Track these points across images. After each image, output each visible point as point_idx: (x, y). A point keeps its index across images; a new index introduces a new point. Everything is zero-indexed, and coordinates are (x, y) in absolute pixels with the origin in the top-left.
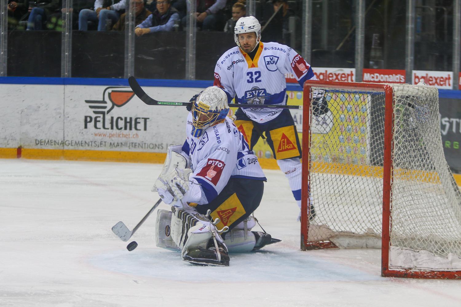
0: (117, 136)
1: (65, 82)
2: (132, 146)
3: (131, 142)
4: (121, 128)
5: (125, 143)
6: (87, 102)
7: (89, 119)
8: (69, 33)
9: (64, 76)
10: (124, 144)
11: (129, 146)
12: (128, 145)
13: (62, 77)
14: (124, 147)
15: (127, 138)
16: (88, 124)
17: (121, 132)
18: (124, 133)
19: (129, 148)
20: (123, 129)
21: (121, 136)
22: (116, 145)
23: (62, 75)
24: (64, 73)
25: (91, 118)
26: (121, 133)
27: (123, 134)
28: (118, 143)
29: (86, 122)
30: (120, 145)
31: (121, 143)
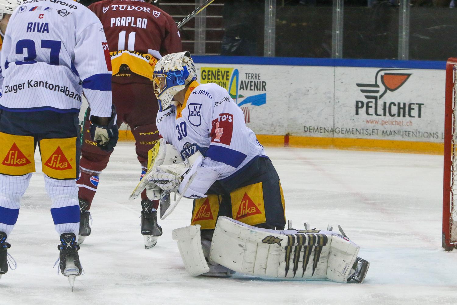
0: (390, 123)
1: (335, 63)
2: (406, 135)
3: (405, 130)
4: (394, 115)
5: (398, 131)
6: (359, 85)
7: (360, 105)
8: (341, 9)
9: (335, 57)
10: (397, 132)
11: (403, 135)
12: (401, 134)
13: (332, 58)
14: (397, 135)
15: (400, 125)
16: (360, 110)
17: (394, 119)
18: (397, 120)
19: (403, 137)
20: (396, 115)
21: (394, 123)
22: (388, 133)
23: (333, 55)
24: (335, 53)
25: (362, 103)
26: (394, 120)
27: (396, 122)
28: (391, 131)
29: (357, 107)
30: (393, 133)
31: (394, 131)
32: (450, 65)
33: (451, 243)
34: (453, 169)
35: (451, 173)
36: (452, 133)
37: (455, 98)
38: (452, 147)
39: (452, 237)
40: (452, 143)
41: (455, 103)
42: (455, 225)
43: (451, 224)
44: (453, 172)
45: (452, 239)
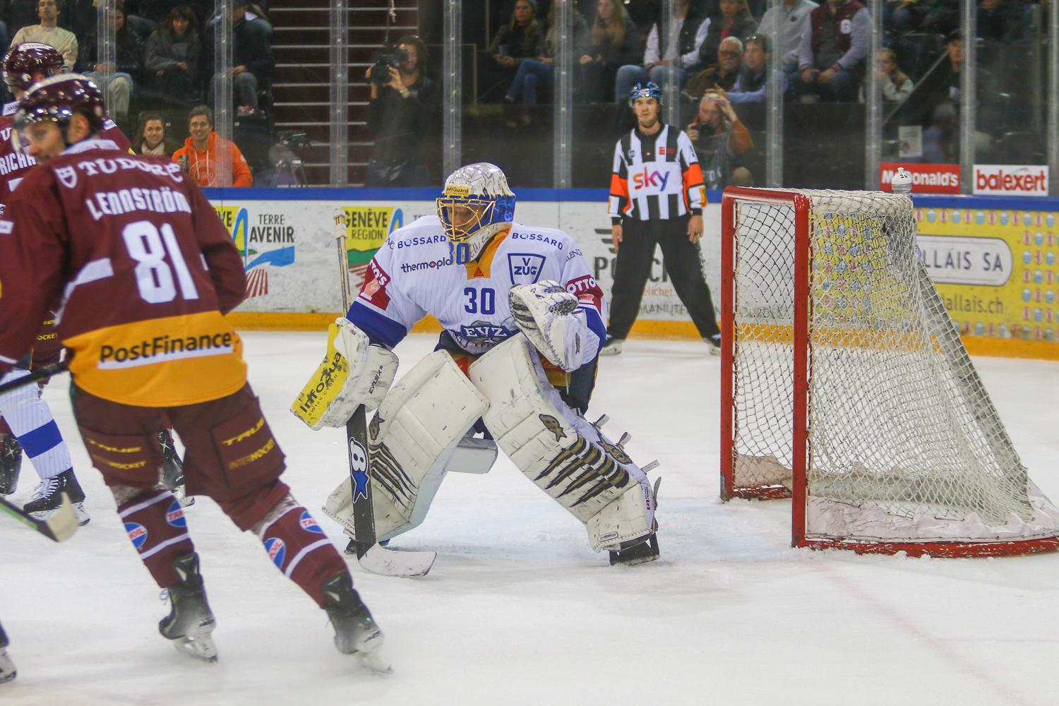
0: (651, 292)
1: (560, 197)
2: (677, 311)
3: (674, 303)
4: (657, 279)
5: (664, 306)
6: (598, 231)
7: (601, 263)
8: (567, 108)
9: (559, 186)
10: (662, 307)
11: (671, 312)
12: (670, 309)
13: (555, 188)
14: (662, 312)
15: (667, 296)
16: (601, 272)
17: (657, 285)
18: (662, 288)
19: (672, 315)
20: (661, 279)
21: (657, 292)
22: (648, 308)
23: (556, 184)
24: (559, 180)
25: (605, 261)
26: (657, 287)
27: (660, 290)
28: (652, 306)
29: (597, 267)
30: (656, 309)
31: (658, 306)
32: (729, 199)
33: (735, 490)
34: (736, 369)
35: (734, 375)
36: (734, 311)
37: (737, 253)
38: (734, 333)
39: (736, 480)
40: (734, 326)
41: (737, 261)
42: (740, 460)
43: (735, 459)
44: (736, 373)
45: (737, 483)
